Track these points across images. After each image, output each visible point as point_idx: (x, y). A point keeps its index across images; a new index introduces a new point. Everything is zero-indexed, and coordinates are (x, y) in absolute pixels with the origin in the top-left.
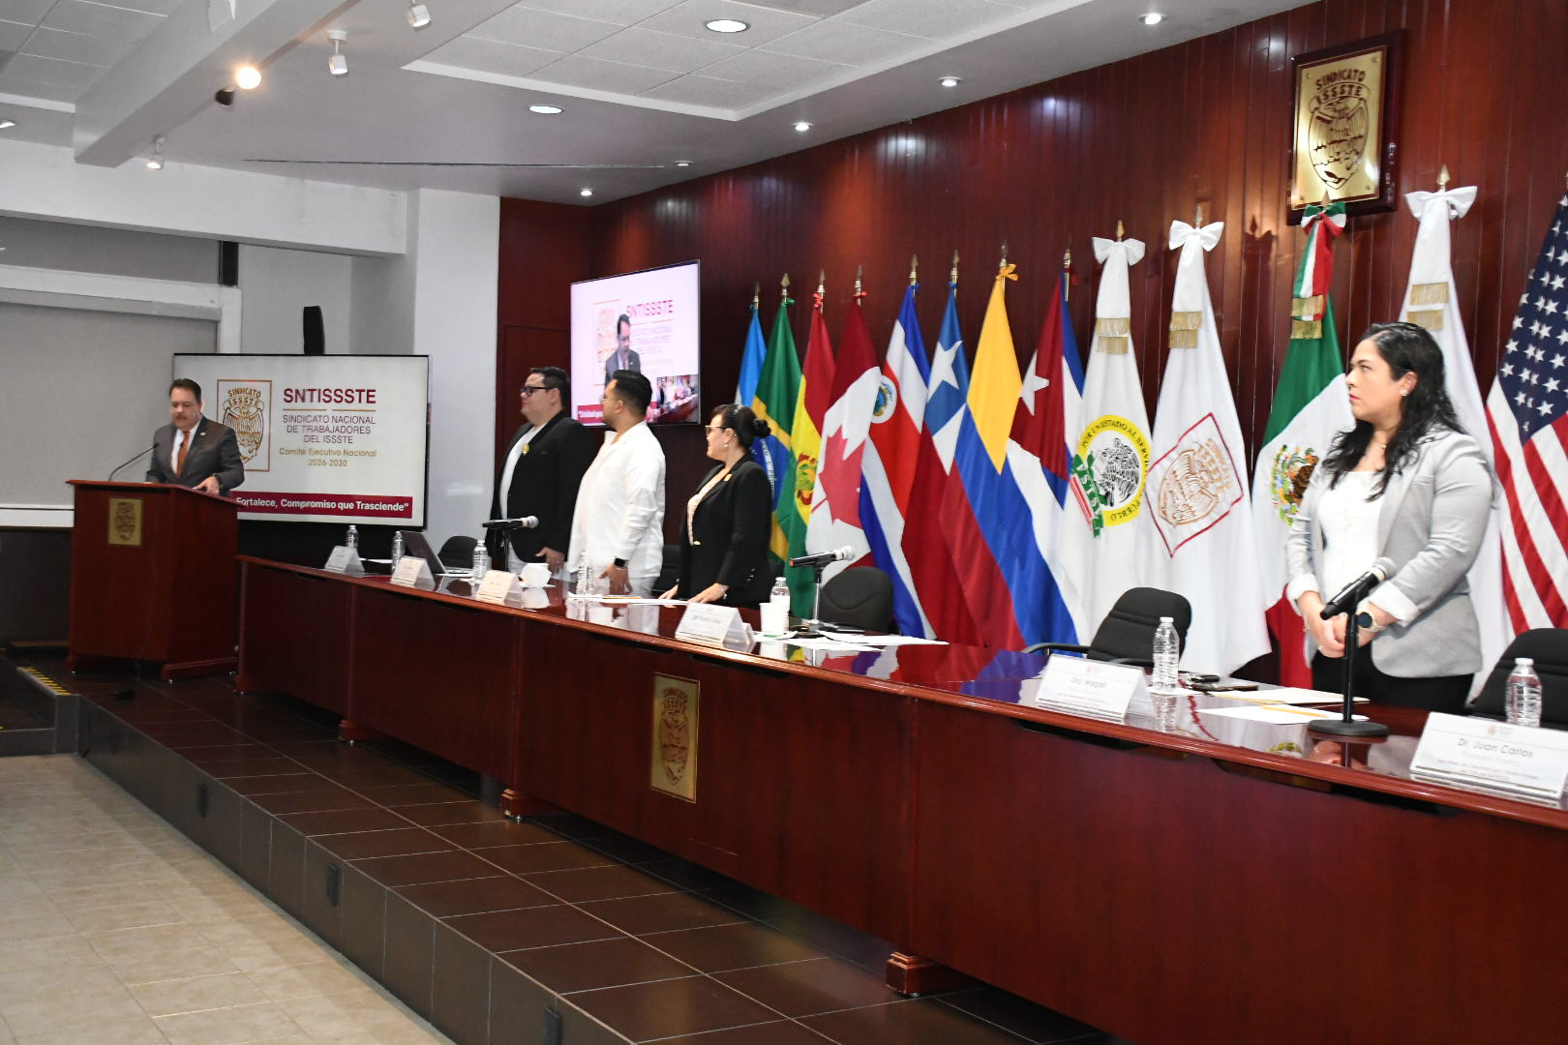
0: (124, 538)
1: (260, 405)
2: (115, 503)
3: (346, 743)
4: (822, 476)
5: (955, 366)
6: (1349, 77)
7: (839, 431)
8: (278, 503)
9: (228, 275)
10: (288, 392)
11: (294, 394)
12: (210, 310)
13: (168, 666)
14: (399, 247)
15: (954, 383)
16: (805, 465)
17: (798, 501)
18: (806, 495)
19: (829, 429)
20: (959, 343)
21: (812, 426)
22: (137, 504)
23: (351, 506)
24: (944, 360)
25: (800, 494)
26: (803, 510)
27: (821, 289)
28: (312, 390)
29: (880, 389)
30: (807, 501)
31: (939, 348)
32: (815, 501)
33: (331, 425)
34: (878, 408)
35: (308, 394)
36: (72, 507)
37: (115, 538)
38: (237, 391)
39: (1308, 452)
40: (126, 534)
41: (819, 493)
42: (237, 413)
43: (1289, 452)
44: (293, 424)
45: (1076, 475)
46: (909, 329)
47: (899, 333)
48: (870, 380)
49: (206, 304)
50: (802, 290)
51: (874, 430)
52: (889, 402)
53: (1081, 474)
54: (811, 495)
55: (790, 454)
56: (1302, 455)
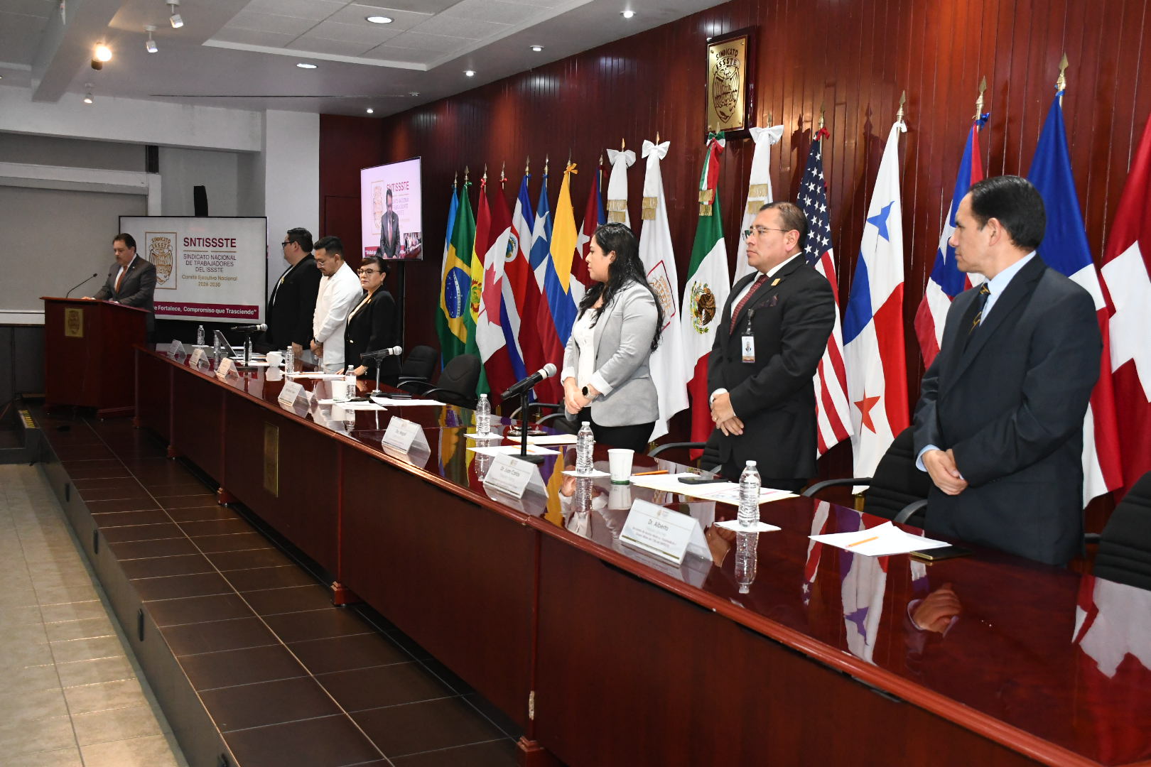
0: (73, 332)
1: (170, 248)
2: (68, 311)
3: (171, 459)
4: (484, 295)
5: (546, 227)
6: (731, 53)
7: (492, 266)
8: (182, 309)
9: (152, 166)
10: (186, 240)
11: (189, 241)
12: (142, 188)
13: (101, 411)
14: (257, 148)
15: (545, 238)
16: (475, 287)
17: (471, 310)
18: (476, 307)
19: (487, 266)
20: (547, 213)
21: (479, 263)
22: (80, 311)
23: (223, 311)
24: (540, 222)
25: (472, 305)
26: (474, 315)
27: (485, 177)
28: (199, 239)
29: (509, 241)
30: (476, 310)
31: (537, 216)
32: (480, 310)
33: (210, 261)
34: (508, 254)
35: (197, 241)
36: (44, 311)
37: (68, 333)
38: (157, 239)
39: (705, 286)
40: (75, 330)
41: (482, 306)
42: (157, 253)
43: (697, 286)
44: (189, 260)
46: (524, 203)
47: (519, 205)
48: (505, 236)
49: (138, 184)
50: (476, 178)
51: (507, 267)
52: (514, 249)
54: (478, 306)
56: (702, 288)
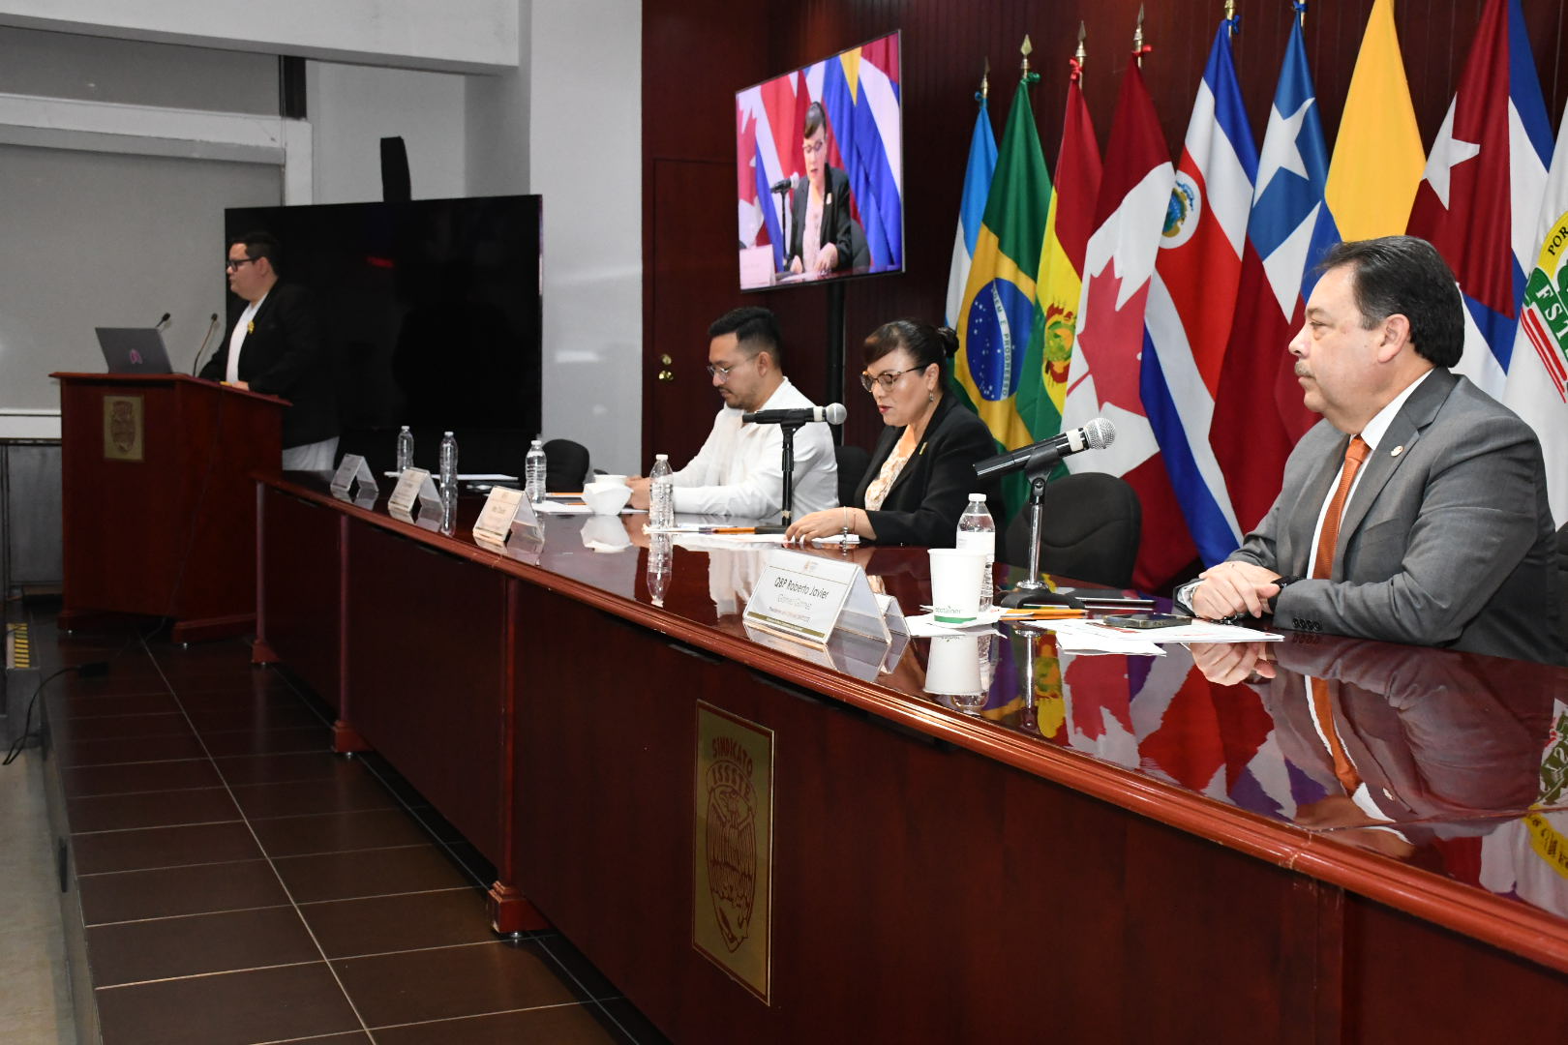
0: (122, 449)
2: (110, 402)
3: (342, 755)
4: (1083, 339)
5: (1302, 142)
7: (1110, 265)
9: (294, 105)
12: (269, 150)
13: (181, 625)
14: (509, 57)
15: (1299, 169)
16: (1057, 323)
17: (1047, 378)
18: (1058, 368)
19: (1094, 266)
20: (1309, 102)
21: (1067, 263)
22: (136, 403)
24: (1282, 134)
25: (1049, 366)
26: (1054, 391)
27: (1081, 53)
29: (1174, 194)
30: (1061, 378)
31: (1275, 113)
32: (1072, 378)
34: (1170, 225)
37: (112, 450)
40: (125, 445)
41: (1078, 364)
45: (1534, 306)
46: (1223, 93)
47: (1205, 100)
48: (1160, 180)
49: (264, 142)
50: (1053, 61)
51: (1165, 261)
52: (1188, 212)
53: (1545, 304)
54: (1067, 369)
55: (1035, 308)
